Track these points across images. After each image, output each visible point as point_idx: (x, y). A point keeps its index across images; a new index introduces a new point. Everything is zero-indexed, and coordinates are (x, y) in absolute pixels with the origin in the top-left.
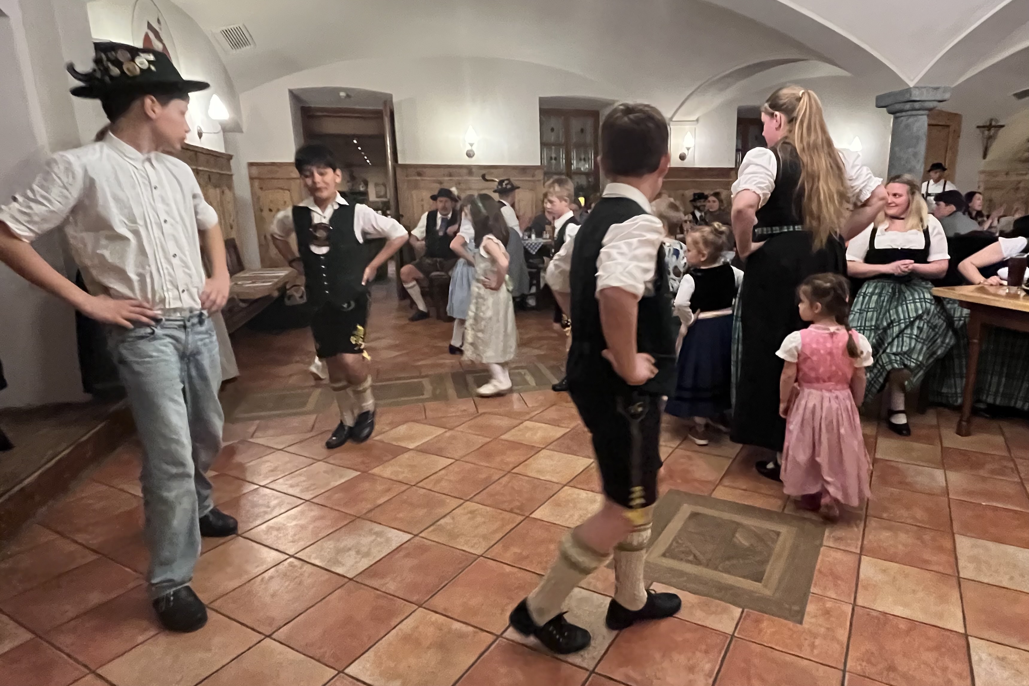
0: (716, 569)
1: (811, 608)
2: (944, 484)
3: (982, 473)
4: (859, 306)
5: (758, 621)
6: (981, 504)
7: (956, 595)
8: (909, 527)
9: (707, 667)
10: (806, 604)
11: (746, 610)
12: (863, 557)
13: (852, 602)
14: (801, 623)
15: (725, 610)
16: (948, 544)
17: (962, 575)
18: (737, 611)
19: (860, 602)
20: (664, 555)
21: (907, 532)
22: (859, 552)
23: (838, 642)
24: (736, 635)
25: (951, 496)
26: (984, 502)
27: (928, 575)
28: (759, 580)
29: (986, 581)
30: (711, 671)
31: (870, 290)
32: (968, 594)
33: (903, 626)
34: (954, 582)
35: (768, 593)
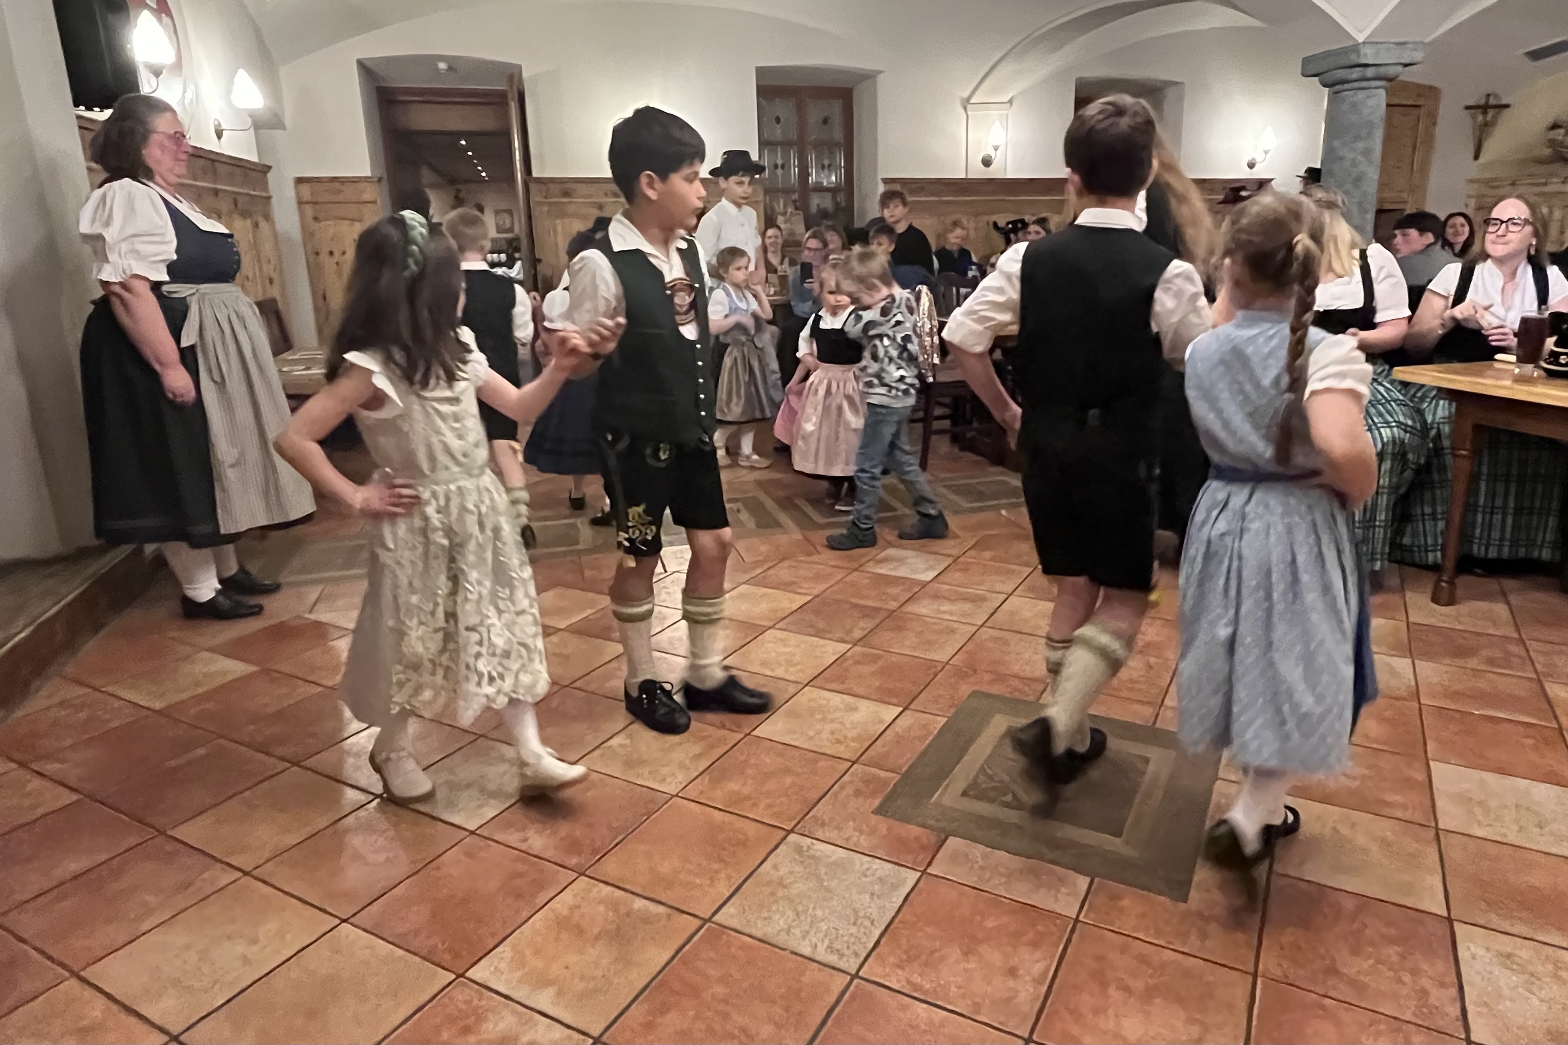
2: (1412, 682)
3: (1473, 663)
5: (1116, 898)
6: (1473, 714)
7: (1433, 855)
9: (1037, 968)
11: (1096, 880)
14: (1184, 899)
15: (1063, 880)
16: (1418, 775)
17: (1440, 826)
18: (1083, 883)
20: (964, 794)
24: (1081, 919)
25: (1423, 701)
26: (1478, 710)
27: (1386, 824)
28: (1116, 833)
29: (1481, 834)
30: (1044, 976)
32: (1451, 855)
35: (1130, 852)
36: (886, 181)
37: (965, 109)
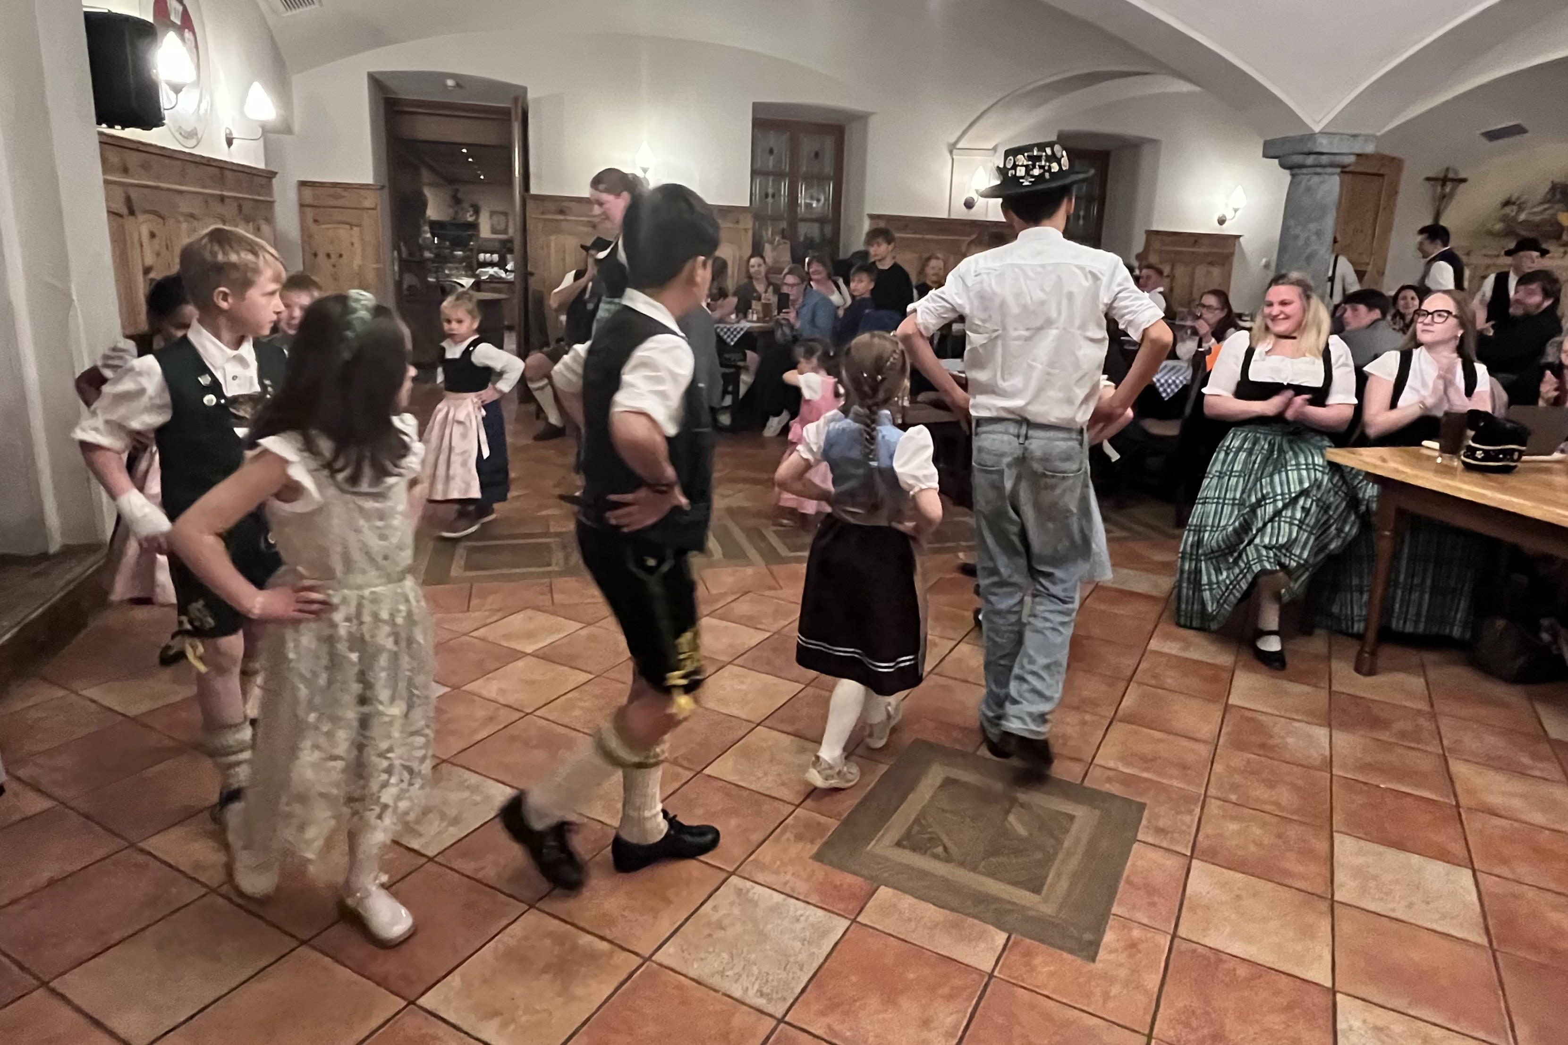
0: (974, 869)
1: (1109, 937)
2: (1327, 753)
3: (1385, 736)
4: (1218, 467)
5: (1028, 954)
6: (1378, 787)
7: (1325, 926)
8: (1268, 818)
9: (949, 1020)
10: (1104, 932)
11: (1013, 937)
12: (1194, 862)
13: (1171, 932)
14: (1093, 959)
15: (981, 936)
16: (1321, 846)
17: (1336, 898)
18: (1001, 937)
19: (1182, 932)
20: (899, 844)
21: (1264, 825)
22: (1189, 854)
23: (1146, 992)
24: (996, 973)
25: (1335, 772)
26: (1384, 783)
27: (1285, 894)
28: (1037, 891)
29: (1372, 907)
30: (956, 1027)
31: (1236, 443)
32: (1345, 927)
33: (1242, 971)
34: (1324, 906)
35: (1048, 909)
36: (872, 217)
37: (951, 152)
